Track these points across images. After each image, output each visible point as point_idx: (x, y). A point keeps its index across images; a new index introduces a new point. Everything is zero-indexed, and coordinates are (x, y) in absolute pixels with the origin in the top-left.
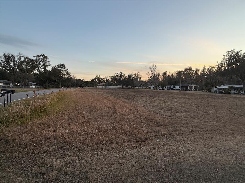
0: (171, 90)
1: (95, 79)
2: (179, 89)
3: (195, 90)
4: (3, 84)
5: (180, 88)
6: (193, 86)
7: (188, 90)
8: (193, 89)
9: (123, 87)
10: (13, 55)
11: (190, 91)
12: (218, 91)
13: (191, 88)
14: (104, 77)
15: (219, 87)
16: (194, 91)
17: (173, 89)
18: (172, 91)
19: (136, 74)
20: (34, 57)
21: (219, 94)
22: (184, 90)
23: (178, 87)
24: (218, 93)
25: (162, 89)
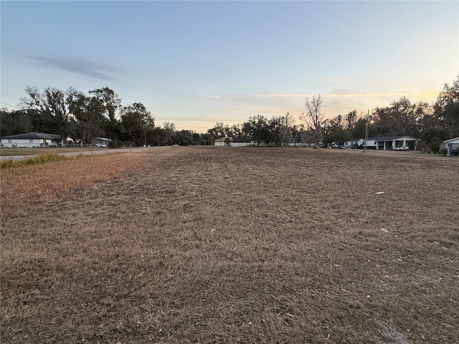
0: (357, 148)
1: (214, 130)
2: (374, 148)
3: (407, 148)
4: (51, 140)
5: (375, 145)
6: (405, 139)
7: (392, 149)
8: (405, 146)
9: (259, 144)
10: (59, 91)
11: (395, 150)
12: (448, 150)
13: (399, 144)
14: (230, 125)
15: (451, 143)
16: (406, 150)
17: (361, 147)
18: (359, 152)
19: (285, 117)
20: (91, 94)
21: (450, 156)
22: (384, 149)
23: (371, 143)
24: (448, 155)
25: (338, 148)
